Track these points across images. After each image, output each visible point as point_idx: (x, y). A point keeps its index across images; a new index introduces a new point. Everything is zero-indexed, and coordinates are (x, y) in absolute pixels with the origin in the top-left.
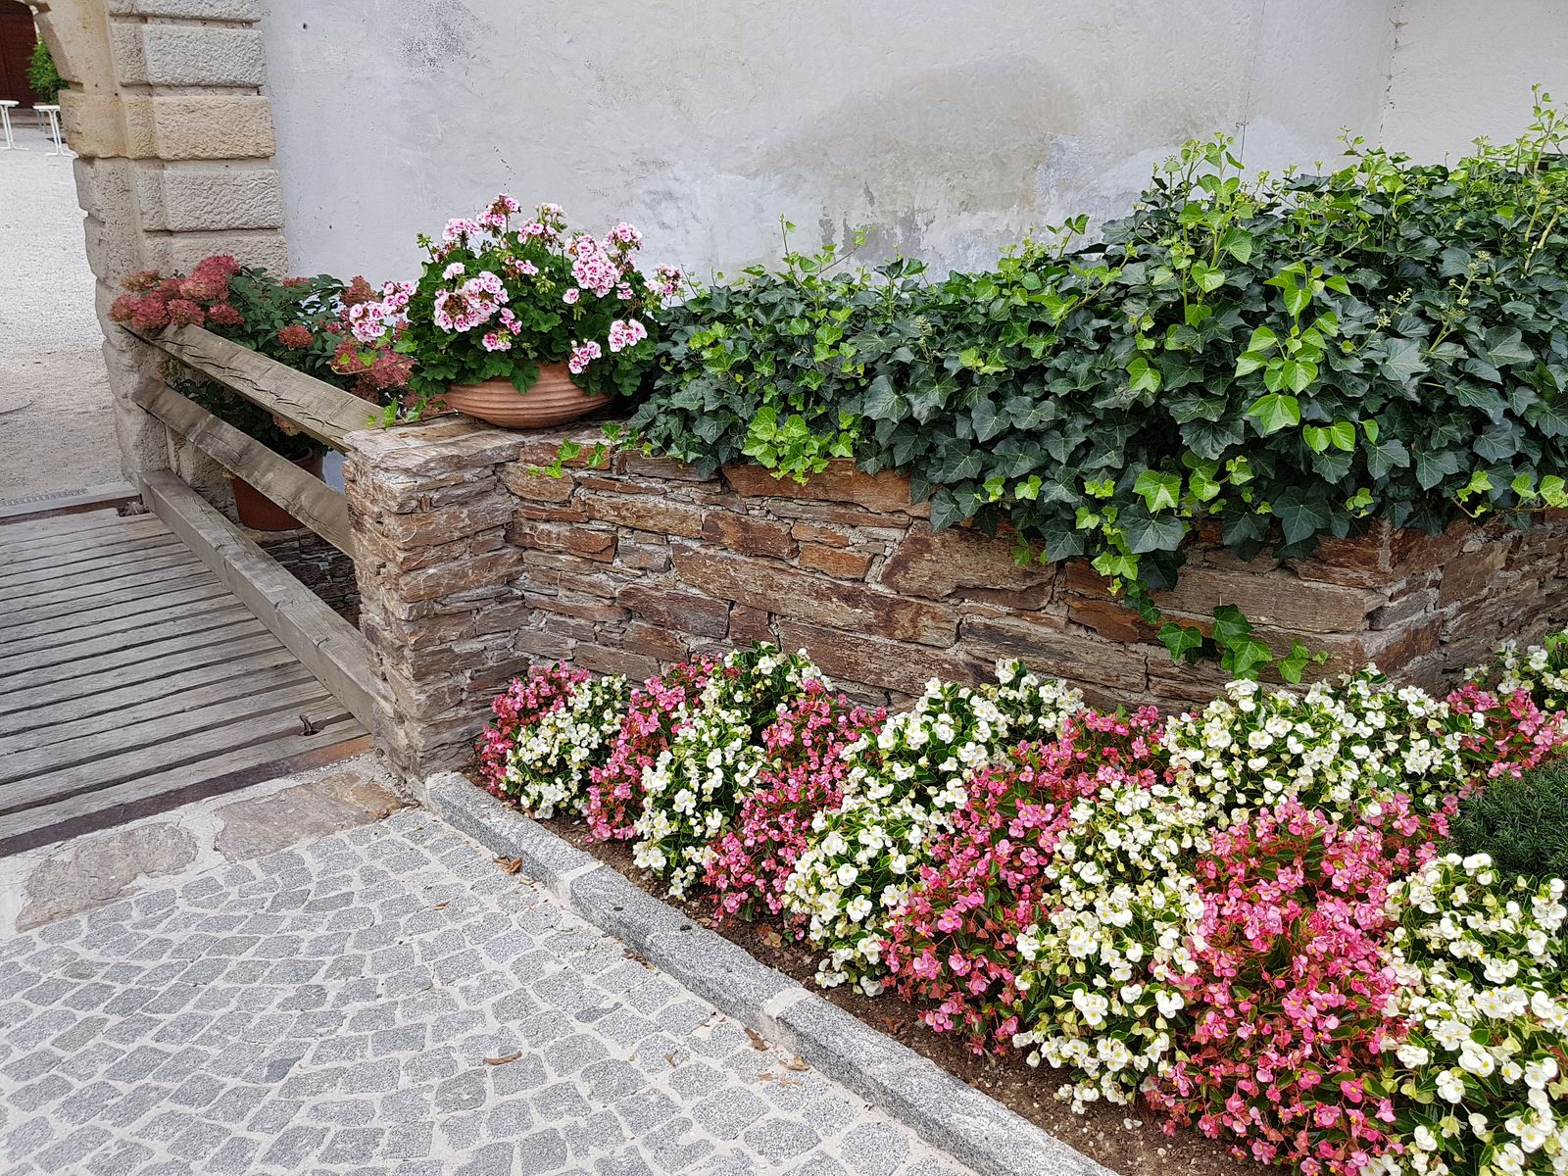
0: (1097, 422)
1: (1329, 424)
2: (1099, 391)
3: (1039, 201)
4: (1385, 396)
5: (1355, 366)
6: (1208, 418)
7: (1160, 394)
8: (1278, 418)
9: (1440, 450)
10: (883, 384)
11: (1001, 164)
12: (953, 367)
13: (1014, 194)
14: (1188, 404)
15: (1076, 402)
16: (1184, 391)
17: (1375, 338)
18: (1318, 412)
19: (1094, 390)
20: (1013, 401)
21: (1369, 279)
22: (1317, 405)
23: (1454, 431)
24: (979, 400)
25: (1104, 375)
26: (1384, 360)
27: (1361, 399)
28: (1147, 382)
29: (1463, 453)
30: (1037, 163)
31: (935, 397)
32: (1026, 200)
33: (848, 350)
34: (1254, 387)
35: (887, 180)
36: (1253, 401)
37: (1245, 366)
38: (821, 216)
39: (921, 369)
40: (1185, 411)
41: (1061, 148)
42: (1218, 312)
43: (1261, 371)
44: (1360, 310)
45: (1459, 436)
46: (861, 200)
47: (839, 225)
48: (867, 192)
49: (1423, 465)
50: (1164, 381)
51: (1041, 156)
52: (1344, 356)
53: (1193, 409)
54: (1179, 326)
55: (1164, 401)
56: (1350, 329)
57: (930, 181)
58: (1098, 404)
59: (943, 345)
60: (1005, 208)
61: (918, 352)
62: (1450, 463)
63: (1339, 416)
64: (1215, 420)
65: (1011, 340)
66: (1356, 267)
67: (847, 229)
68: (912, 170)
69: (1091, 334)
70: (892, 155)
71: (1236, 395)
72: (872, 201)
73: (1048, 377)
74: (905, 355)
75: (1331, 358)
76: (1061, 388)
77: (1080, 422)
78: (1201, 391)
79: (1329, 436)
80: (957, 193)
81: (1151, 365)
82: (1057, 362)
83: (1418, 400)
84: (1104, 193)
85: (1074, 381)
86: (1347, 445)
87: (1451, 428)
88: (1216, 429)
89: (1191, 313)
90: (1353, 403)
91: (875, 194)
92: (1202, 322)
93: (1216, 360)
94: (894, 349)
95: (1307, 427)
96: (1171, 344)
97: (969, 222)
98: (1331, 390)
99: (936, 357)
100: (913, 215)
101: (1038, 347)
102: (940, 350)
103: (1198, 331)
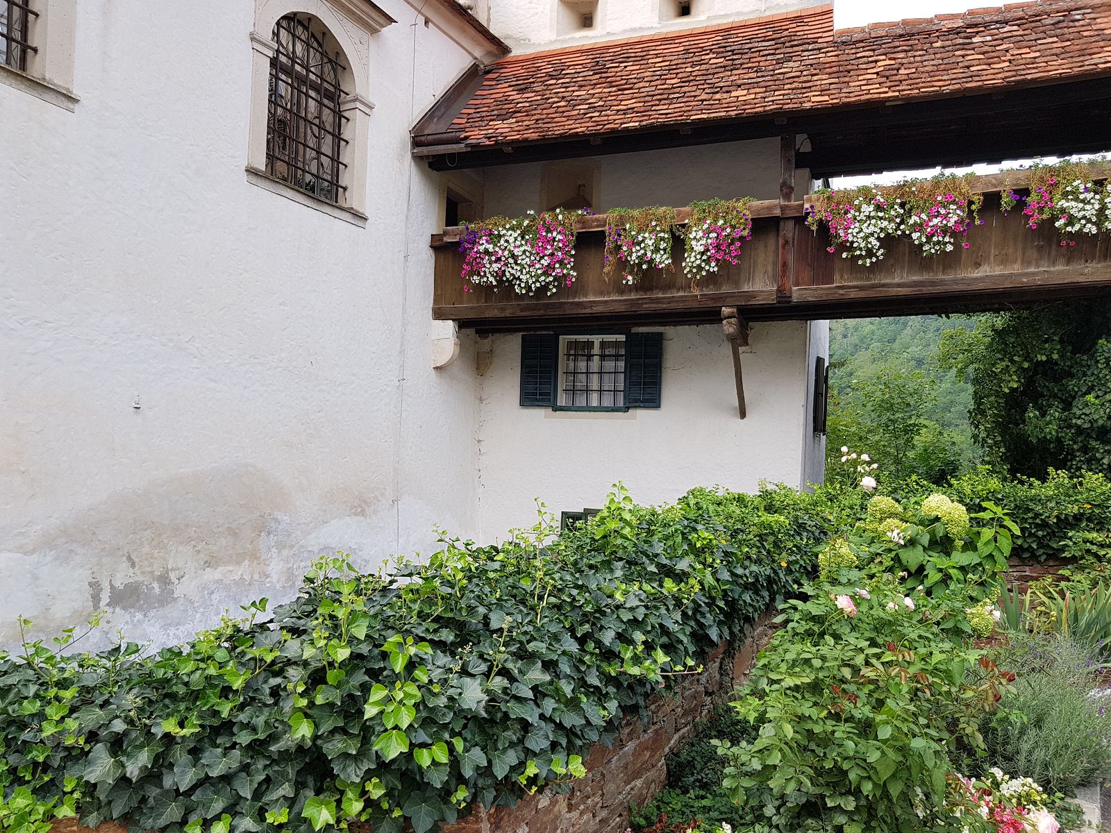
0: (274, 761)
1: (431, 745)
2: (273, 738)
3: (263, 557)
4: (465, 717)
5: (442, 701)
6: (350, 752)
7: (315, 737)
8: (393, 748)
9: (505, 750)
10: (100, 751)
11: (234, 534)
12: (159, 731)
13: (245, 553)
14: (335, 742)
15: (257, 748)
16: (332, 732)
17: (454, 679)
18: (422, 737)
19: (269, 736)
20: (207, 754)
21: (447, 636)
22: (421, 731)
23: (511, 735)
24: (180, 756)
25: (276, 725)
26: (460, 694)
27: (449, 723)
28: (304, 730)
29: (519, 748)
30: (261, 532)
31: (144, 758)
32: (254, 556)
33: (72, 724)
34: (379, 724)
35: (146, 549)
36: (378, 735)
37: (370, 711)
38: (90, 580)
39: (134, 735)
40: (333, 748)
41: (276, 520)
42: (349, 674)
43: (382, 712)
44: (443, 659)
45: (515, 738)
46: (125, 565)
47: (106, 585)
48: (129, 558)
49: (496, 762)
50: (317, 726)
51: (262, 528)
52: (435, 695)
53: (339, 745)
54: (324, 686)
55: (319, 742)
56: (437, 674)
57: (180, 548)
58: (273, 748)
59: (152, 714)
60: (239, 563)
61: (131, 722)
62: (512, 758)
63: (437, 738)
64: (354, 753)
65: (205, 705)
66: (439, 628)
67: (112, 587)
68: (165, 541)
69: (268, 691)
70: (148, 531)
71: (367, 733)
72: (133, 565)
73: (235, 729)
74: (119, 726)
75: (426, 698)
76: (244, 738)
77: (261, 763)
78: (344, 731)
79: (431, 754)
80: (202, 555)
81: (307, 716)
82: (243, 717)
83: (486, 716)
84: (310, 549)
85: (254, 730)
86: (443, 758)
87: (510, 733)
88: (357, 758)
89: (331, 676)
90: (445, 726)
91: (136, 560)
92: (339, 682)
93: (351, 707)
94: (110, 721)
95: (416, 749)
96: (319, 700)
97: (211, 575)
98: (428, 719)
99: (145, 725)
100: (167, 573)
101: (225, 709)
102: (149, 718)
103: (337, 689)
